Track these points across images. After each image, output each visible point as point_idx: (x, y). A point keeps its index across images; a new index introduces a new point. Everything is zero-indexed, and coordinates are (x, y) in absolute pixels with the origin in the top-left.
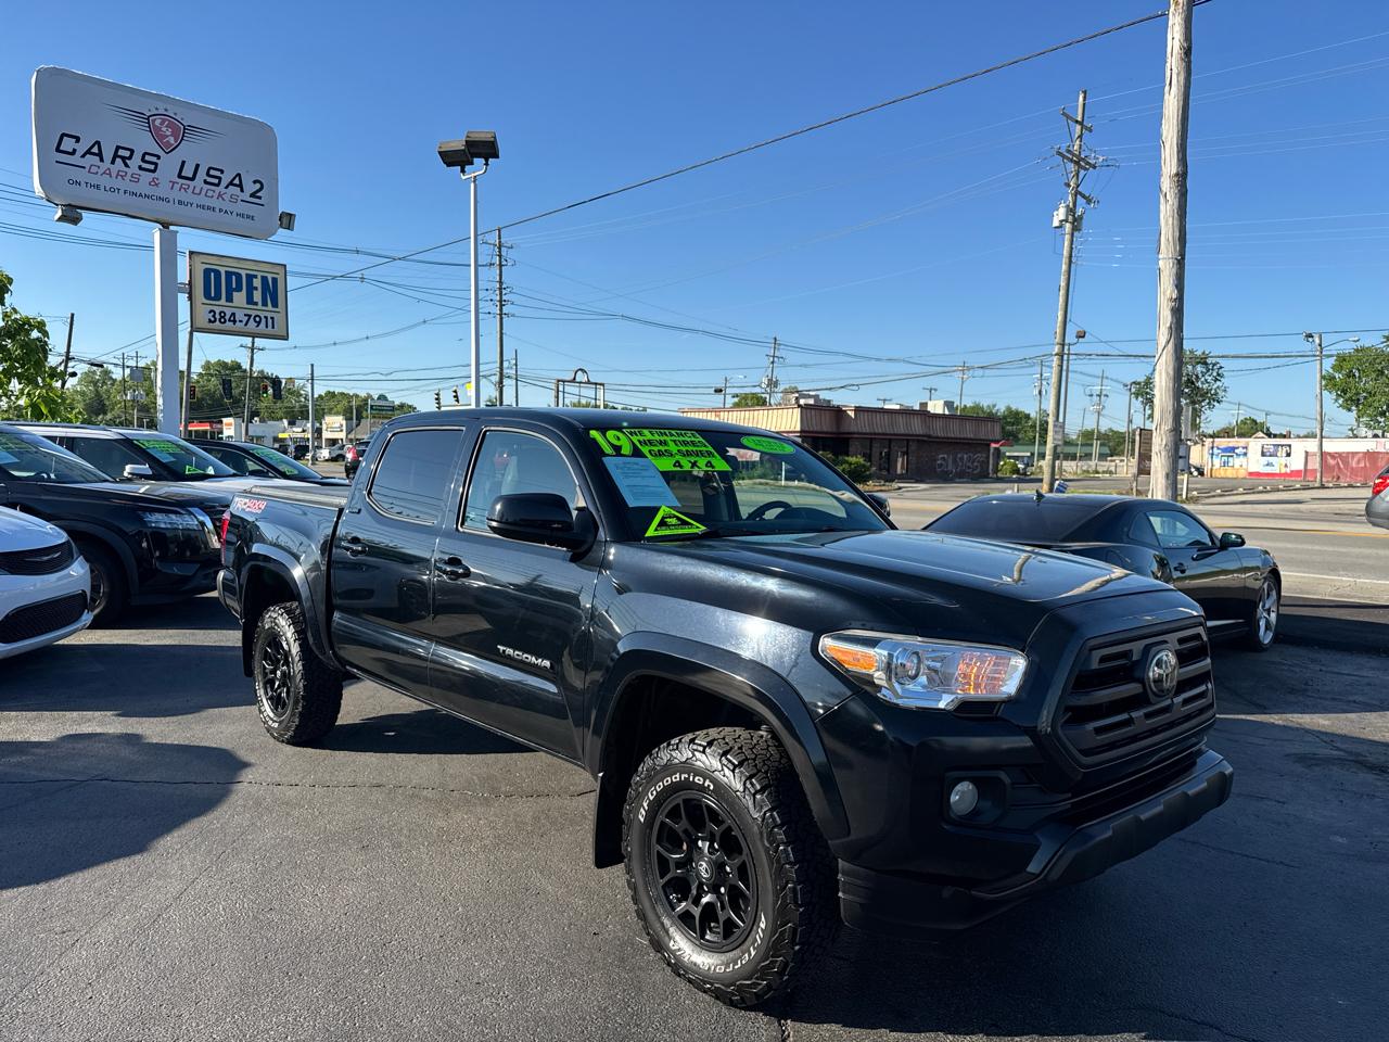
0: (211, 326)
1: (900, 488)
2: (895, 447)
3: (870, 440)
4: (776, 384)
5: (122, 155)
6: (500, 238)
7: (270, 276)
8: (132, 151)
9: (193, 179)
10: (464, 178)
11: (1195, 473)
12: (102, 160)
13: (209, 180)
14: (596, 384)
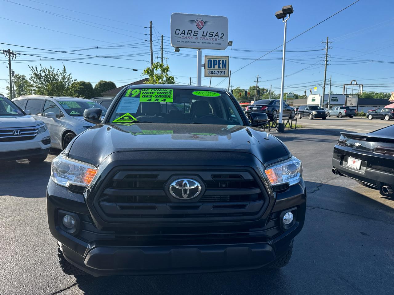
0: (209, 75)
5: (189, 33)
6: (328, 40)
7: (224, 60)
8: (192, 31)
9: (206, 36)
10: (283, 22)
12: (185, 35)
13: (210, 35)
14: (359, 85)
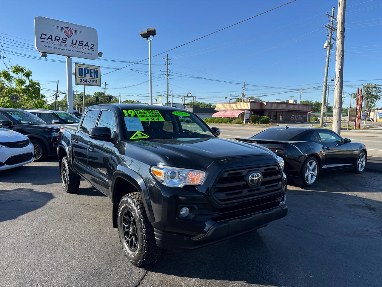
0: (81, 83)
1: (279, 125)
2: (278, 114)
3: (270, 111)
4: (245, 96)
5: (57, 39)
6: (168, 57)
7: (96, 70)
8: (60, 38)
9: (75, 44)
10: (147, 41)
11: (372, 120)
12: (52, 40)
13: (80, 44)
14: (193, 97)
